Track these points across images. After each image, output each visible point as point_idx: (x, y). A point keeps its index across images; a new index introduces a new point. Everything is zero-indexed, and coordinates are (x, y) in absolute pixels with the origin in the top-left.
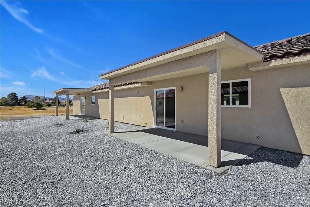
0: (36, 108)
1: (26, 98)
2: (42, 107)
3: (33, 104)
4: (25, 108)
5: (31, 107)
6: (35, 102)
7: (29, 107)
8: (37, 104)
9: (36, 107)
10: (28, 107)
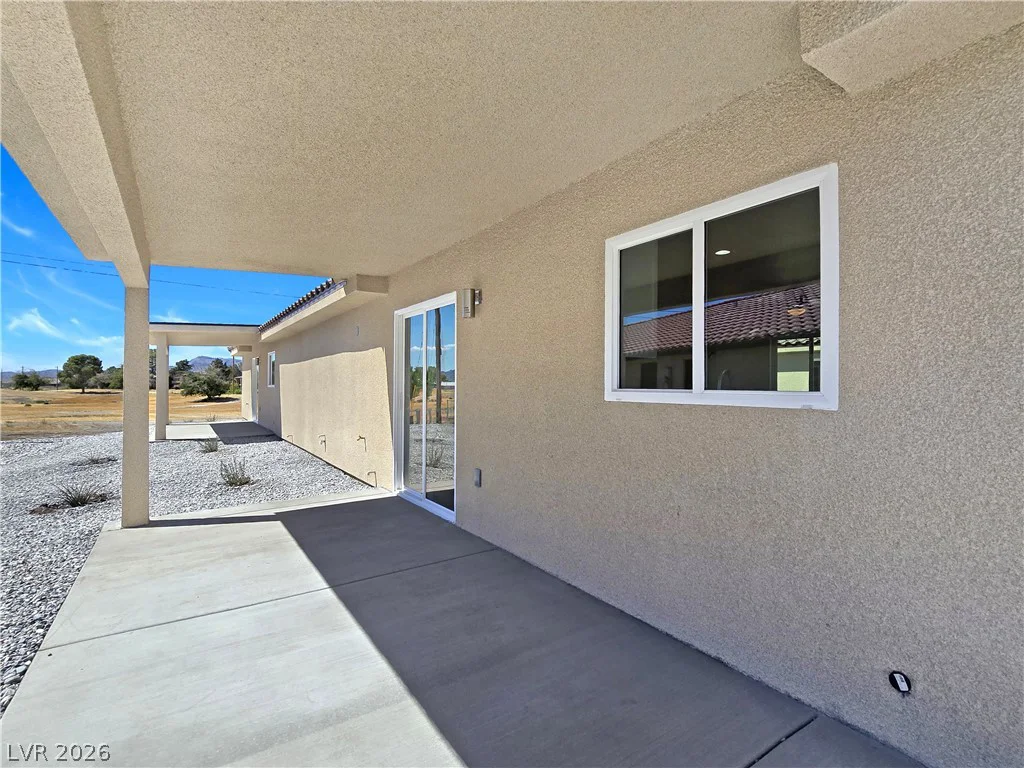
0: (206, 397)
1: (190, 367)
2: (224, 393)
3: (196, 383)
4: (177, 396)
5: (191, 393)
6: (201, 377)
7: (186, 395)
8: (209, 385)
9: (205, 392)
10: (182, 393)
